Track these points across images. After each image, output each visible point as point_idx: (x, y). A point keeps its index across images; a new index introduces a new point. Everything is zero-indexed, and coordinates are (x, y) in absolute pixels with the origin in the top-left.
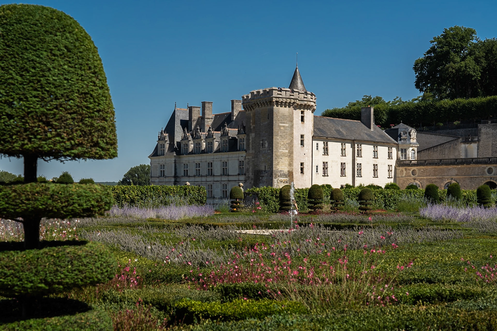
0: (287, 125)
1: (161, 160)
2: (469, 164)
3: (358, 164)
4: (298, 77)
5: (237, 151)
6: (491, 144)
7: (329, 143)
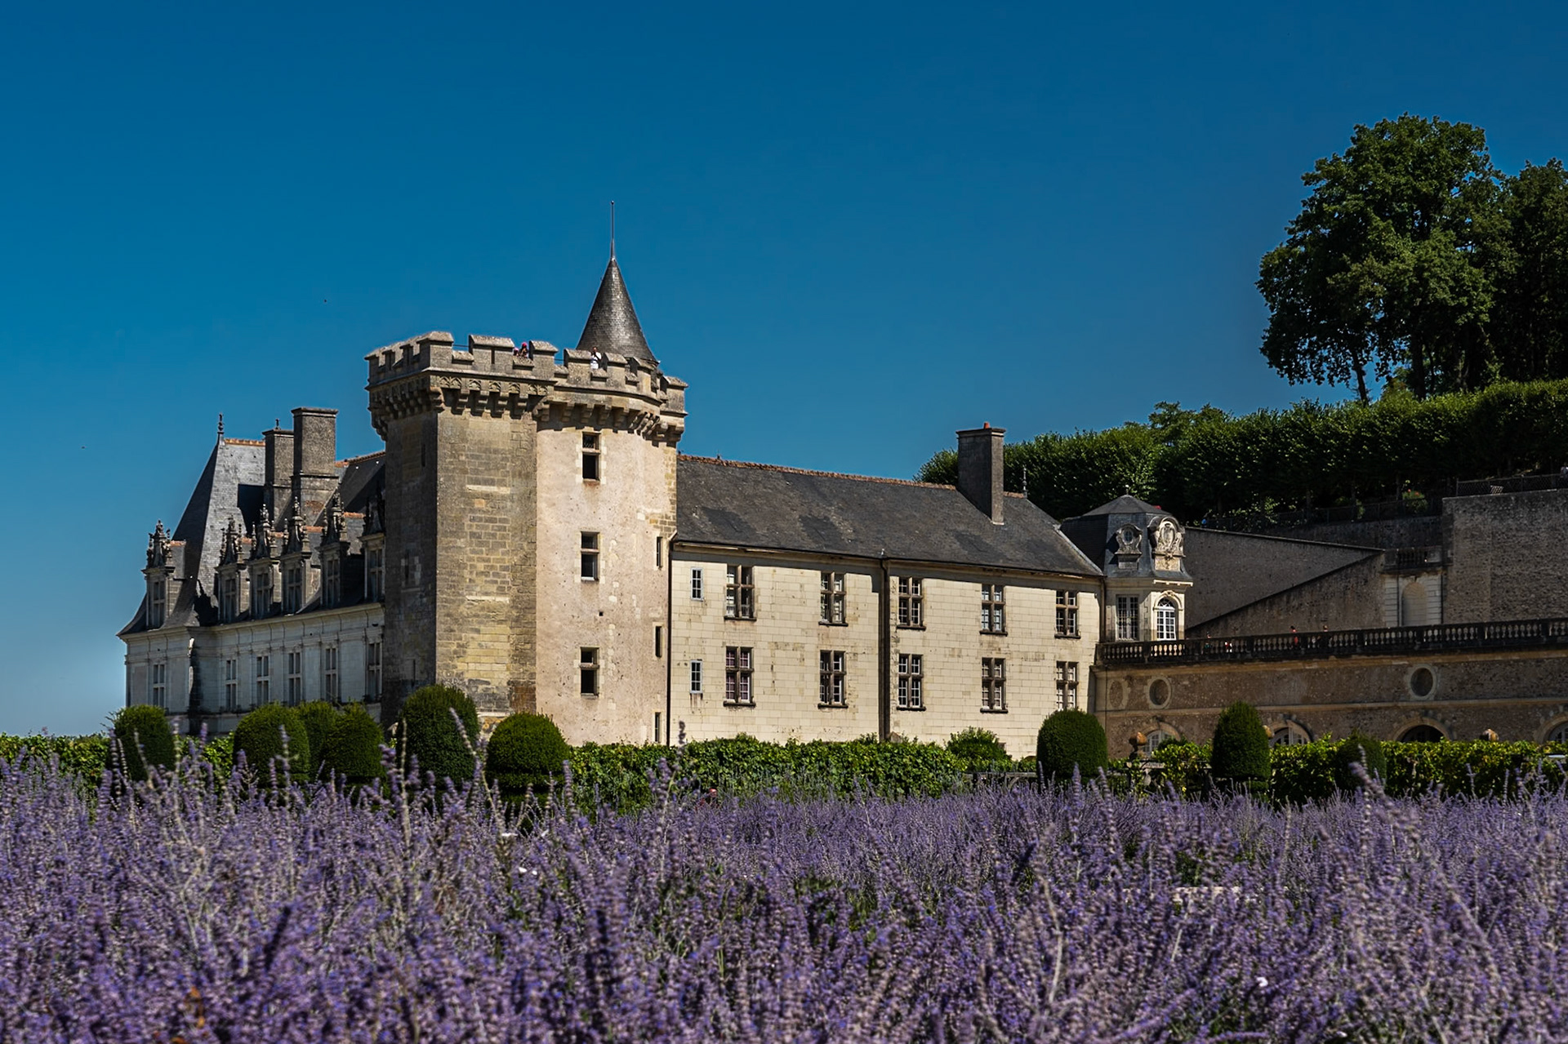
0: (505, 491)
1: (154, 645)
2: (1348, 656)
3: (903, 657)
4: (618, 297)
5: (362, 601)
6: (1487, 571)
7: (757, 570)
